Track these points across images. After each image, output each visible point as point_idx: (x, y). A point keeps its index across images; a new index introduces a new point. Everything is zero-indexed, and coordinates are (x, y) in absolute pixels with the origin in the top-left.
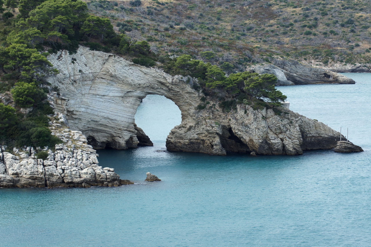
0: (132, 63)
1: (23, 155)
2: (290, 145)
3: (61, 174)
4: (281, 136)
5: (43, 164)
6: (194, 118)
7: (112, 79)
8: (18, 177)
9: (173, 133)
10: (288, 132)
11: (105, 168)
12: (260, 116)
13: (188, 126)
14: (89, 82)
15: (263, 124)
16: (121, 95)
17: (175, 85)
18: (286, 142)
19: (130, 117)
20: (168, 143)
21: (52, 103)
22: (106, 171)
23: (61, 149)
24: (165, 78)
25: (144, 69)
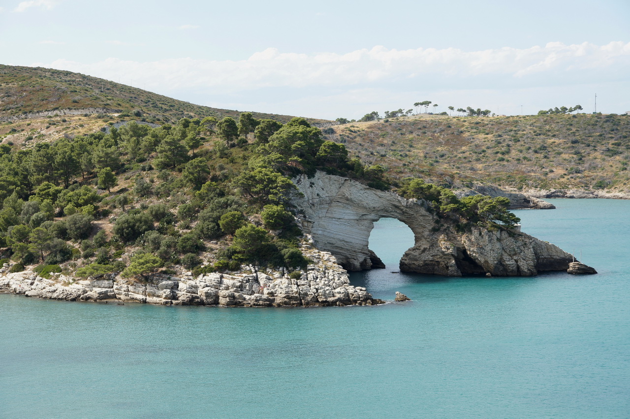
0: (368, 187)
1: (277, 274)
2: (524, 266)
3: (315, 294)
4: (515, 258)
5: (297, 284)
6: (429, 240)
7: (347, 202)
8: (274, 296)
9: (406, 255)
10: (522, 254)
11: (357, 288)
12: (495, 238)
13: (422, 248)
14: (327, 206)
15: (498, 245)
16: (356, 218)
17: (410, 208)
18: (521, 263)
19: (365, 240)
20: (402, 265)
21: (300, 225)
22: (358, 291)
23: (313, 269)
24: (399, 201)
25: (379, 193)
